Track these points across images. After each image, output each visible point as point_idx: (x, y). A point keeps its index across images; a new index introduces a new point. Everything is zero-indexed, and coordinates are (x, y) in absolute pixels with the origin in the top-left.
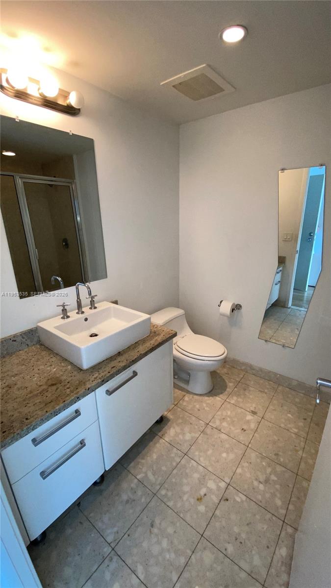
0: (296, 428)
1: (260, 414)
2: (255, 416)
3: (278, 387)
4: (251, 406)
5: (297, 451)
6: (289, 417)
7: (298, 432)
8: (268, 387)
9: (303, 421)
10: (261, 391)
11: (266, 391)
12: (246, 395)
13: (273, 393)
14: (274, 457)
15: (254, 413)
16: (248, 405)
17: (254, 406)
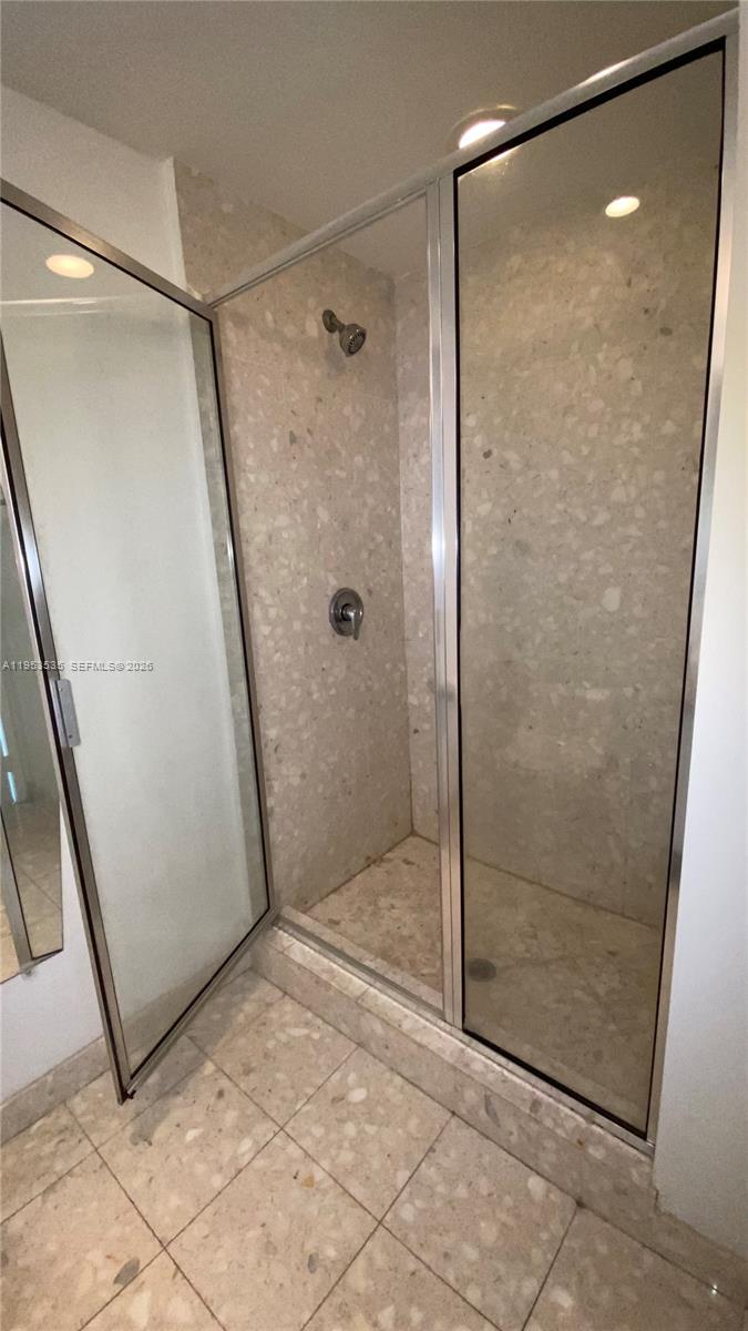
0: (240, 1139)
1: (146, 1250)
2: (142, 1277)
3: (71, 1113)
4: (96, 1270)
5: (310, 1182)
6: (195, 1139)
7: (256, 1142)
8: (48, 1148)
9: (222, 1104)
10: (51, 1188)
11: (59, 1166)
12: (27, 1269)
13: (86, 1142)
14: (318, 1277)
15: (129, 1274)
16: (84, 1284)
17: (96, 1256)
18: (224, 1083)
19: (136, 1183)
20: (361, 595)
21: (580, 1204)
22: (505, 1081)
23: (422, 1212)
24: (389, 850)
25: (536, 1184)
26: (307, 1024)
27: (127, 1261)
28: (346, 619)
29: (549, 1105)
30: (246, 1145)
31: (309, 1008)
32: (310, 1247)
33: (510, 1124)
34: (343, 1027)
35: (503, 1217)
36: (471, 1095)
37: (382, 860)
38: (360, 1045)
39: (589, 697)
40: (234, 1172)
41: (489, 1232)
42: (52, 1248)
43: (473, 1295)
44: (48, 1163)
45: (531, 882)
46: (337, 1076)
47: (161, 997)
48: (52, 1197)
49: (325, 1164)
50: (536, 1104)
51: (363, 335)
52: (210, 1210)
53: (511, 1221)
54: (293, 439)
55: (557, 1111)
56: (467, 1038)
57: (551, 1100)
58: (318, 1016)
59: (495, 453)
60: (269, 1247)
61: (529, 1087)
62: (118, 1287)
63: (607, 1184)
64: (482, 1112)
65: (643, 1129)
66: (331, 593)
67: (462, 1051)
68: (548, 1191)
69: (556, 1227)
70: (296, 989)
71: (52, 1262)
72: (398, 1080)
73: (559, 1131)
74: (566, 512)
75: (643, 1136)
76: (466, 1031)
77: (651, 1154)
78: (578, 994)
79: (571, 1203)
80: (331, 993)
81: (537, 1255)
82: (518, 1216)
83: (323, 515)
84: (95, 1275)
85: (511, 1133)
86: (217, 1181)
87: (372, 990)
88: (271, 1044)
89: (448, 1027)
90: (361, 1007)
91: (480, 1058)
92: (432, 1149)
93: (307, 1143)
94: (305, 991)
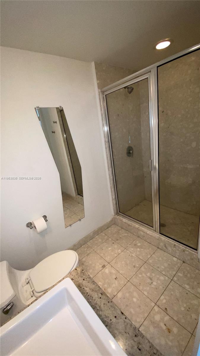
1: (106, 263)
2: (106, 267)
3: (88, 245)
5: (132, 256)
6: (111, 249)
7: (121, 250)
9: (114, 244)
11: (88, 252)
13: (91, 249)
14: (136, 268)
16: (97, 267)
17: (98, 264)
18: (114, 242)
19: (102, 255)
20: (133, 147)
21: (184, 262)
22: (168, 241)
23: (153, 261)
24: (140, 203)
25: (175, 259)
26: (127, 233)
27: (103, 265)
28: (130, 153)
29: (177, 246)
30: (119, 250)
31: (127, 231)
32: (134, 264)
33: (170, 249)
34: (134, 234)
35: (169, 263)
36: (162, 244)
37: (139, 205)
38: (138, 237)
39: (188, 167)
40: (118, 254)
41: (166, 265)
42: (90, 263)
43: (164, 273)
44: (86, 252)
45: (174, 209)
46: (134, 242)
47: (99, 227)
48: (88, 256)
49: (135, 254)
50: (175, 245)
51: (133, 89)
52: (115, 259)
53: (170, 264)
54: (118, 115)
55: (179, 246)
56: (161, 235)
57: (178, 245)
58: (129, 232)
59: (165, 111)
60: (127, 264)
61: (173, 243)
62: (102, 268)
63: (189, 258)
64: (164, 247)
65: (196, 249)
66: (126, 148)
67: (160, 237)
68: (177, 260)
69: (179, 265)
70: (124, 227)
71: (91, 264)
72: (147, 243)
73: (179, 249)
74: (182, 125)
75: (196, 250)
76: (160, 233)
77: (197, 253)
78: (185, 230)
79: (182, 262)
80: (132, 227)
81: (175, 268)
82: (171, 263)
83: (125, 130)
84: (98, 267)
85: (170, 250)
86: (116, 255)
87: (140, 227)
88: (121, 236)
89: (157, 233)
90: (139, 230)
91: (163, 238)
92: (154, 253)
93: (131, 251)
94: (126, 227)
